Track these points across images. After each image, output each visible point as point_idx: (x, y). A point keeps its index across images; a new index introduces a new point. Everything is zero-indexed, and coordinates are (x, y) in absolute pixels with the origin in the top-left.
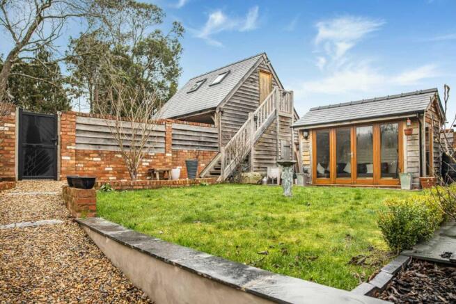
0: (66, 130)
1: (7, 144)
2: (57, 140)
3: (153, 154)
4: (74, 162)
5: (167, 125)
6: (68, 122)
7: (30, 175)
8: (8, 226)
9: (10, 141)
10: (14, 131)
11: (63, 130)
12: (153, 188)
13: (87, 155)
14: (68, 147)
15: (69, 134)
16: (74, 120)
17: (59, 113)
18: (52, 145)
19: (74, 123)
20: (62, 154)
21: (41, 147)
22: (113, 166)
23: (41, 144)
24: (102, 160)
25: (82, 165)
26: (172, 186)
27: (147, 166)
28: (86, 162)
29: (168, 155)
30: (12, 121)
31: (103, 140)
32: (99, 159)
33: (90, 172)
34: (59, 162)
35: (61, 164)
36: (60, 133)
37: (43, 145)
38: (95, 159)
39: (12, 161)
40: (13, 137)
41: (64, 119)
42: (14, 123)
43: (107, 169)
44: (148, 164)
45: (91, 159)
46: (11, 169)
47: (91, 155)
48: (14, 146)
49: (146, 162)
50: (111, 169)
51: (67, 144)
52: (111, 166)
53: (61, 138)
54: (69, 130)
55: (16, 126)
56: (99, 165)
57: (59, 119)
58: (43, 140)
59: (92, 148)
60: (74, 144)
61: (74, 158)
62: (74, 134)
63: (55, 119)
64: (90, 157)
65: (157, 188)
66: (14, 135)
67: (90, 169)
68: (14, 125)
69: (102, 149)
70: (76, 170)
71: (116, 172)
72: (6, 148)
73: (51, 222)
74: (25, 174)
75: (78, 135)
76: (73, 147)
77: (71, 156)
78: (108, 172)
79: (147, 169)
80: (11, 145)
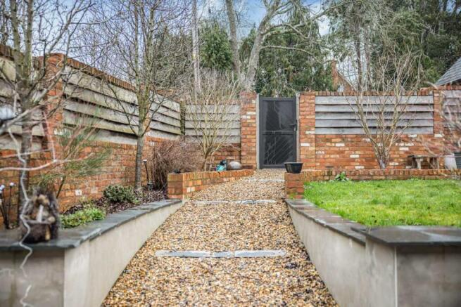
0: (304, 113)
1: (249, 133)
2: (296, 125)
3: (415, 136)
4: (313, 148)
5: (436, 95)
6: (307, 105)
7: (270, 163)
8: (236, 202)
9: (252, 129)
10: (255, 119)
11: (302, 113)
12: (399, 179)
13: (329, 140)
14: (307, 132)
15: (307, 117)
16: (312, 101)
17: (297, 95)
18: (291, 131)
19: (313, 105)
20: (301, 140)
21: (280, 134)
22: (359, 152)
23: (280, 131)
24: (346, 146)
25: (323, 152)
26: (426, 177)
27: (406, 152)
28: (327, 148)
29: (437, 136)
30: (253, 108)
31: (347, 122)
32: (343, 145)
33: (332, 160)
34: (298, 149)
35: (300, 151)
36: (298, 117)
37: (282, 131)
38: (337, 145)
39: (253, 149)
40: (254, 125)
41: (302, 101)
42: (255, 111)
43: (352, 156)
44: (407, 149)
45: (333, 145)
46: (253, 157)
47: (333, 140)
48: (255, 134)
49: (404, 146)
50: (357, 156)
51: (306, 129)
52: (357, 152)
53: (300, 123)
54: (308, 113)
55: (256, 113)
56: (342, 152)
57: (298, 102)
58: (282, 125)
59: (334, 132)
60: (313, 129)
61: (314, 144)
62: (314, 117)
63: (293, 102)
64: (331, 143)
65: (404, 179)
66: (255, 123)
67: (332, 156)
68: (254, 113)
69: (347, 132)
70: (316, 158)
71: (364, 160)
72: (248, 137)
73: (266, 201)
74: (265, 163)
75: (317, 118)
76: (312, 132)
77: (311, 142)
78: (353, 160)
79: (406, 156)
80: (253, 133)
